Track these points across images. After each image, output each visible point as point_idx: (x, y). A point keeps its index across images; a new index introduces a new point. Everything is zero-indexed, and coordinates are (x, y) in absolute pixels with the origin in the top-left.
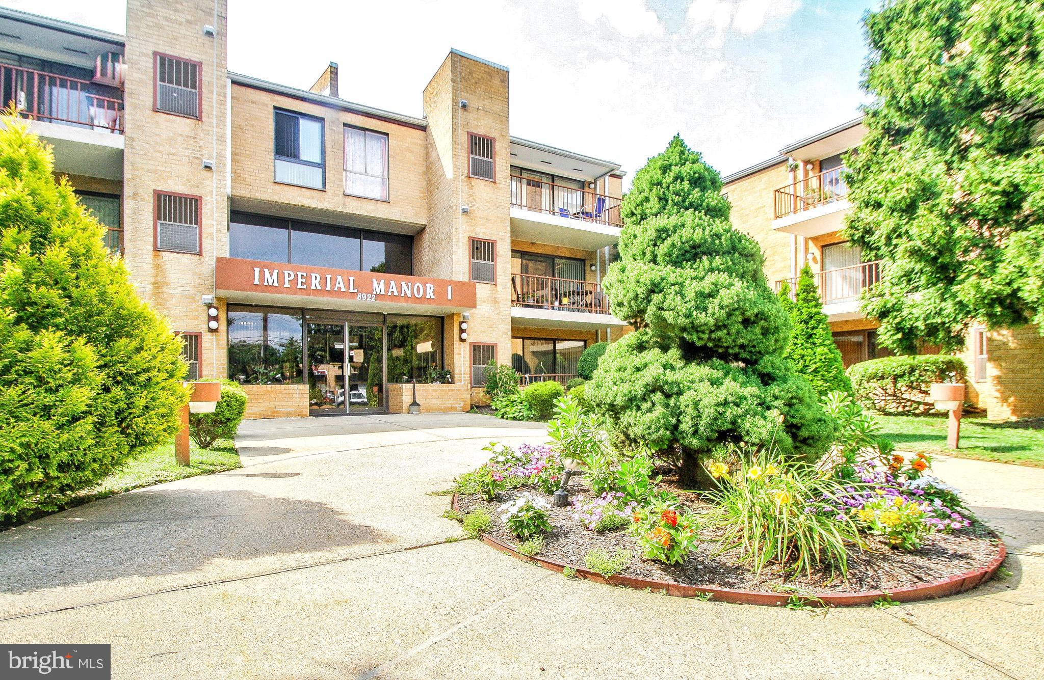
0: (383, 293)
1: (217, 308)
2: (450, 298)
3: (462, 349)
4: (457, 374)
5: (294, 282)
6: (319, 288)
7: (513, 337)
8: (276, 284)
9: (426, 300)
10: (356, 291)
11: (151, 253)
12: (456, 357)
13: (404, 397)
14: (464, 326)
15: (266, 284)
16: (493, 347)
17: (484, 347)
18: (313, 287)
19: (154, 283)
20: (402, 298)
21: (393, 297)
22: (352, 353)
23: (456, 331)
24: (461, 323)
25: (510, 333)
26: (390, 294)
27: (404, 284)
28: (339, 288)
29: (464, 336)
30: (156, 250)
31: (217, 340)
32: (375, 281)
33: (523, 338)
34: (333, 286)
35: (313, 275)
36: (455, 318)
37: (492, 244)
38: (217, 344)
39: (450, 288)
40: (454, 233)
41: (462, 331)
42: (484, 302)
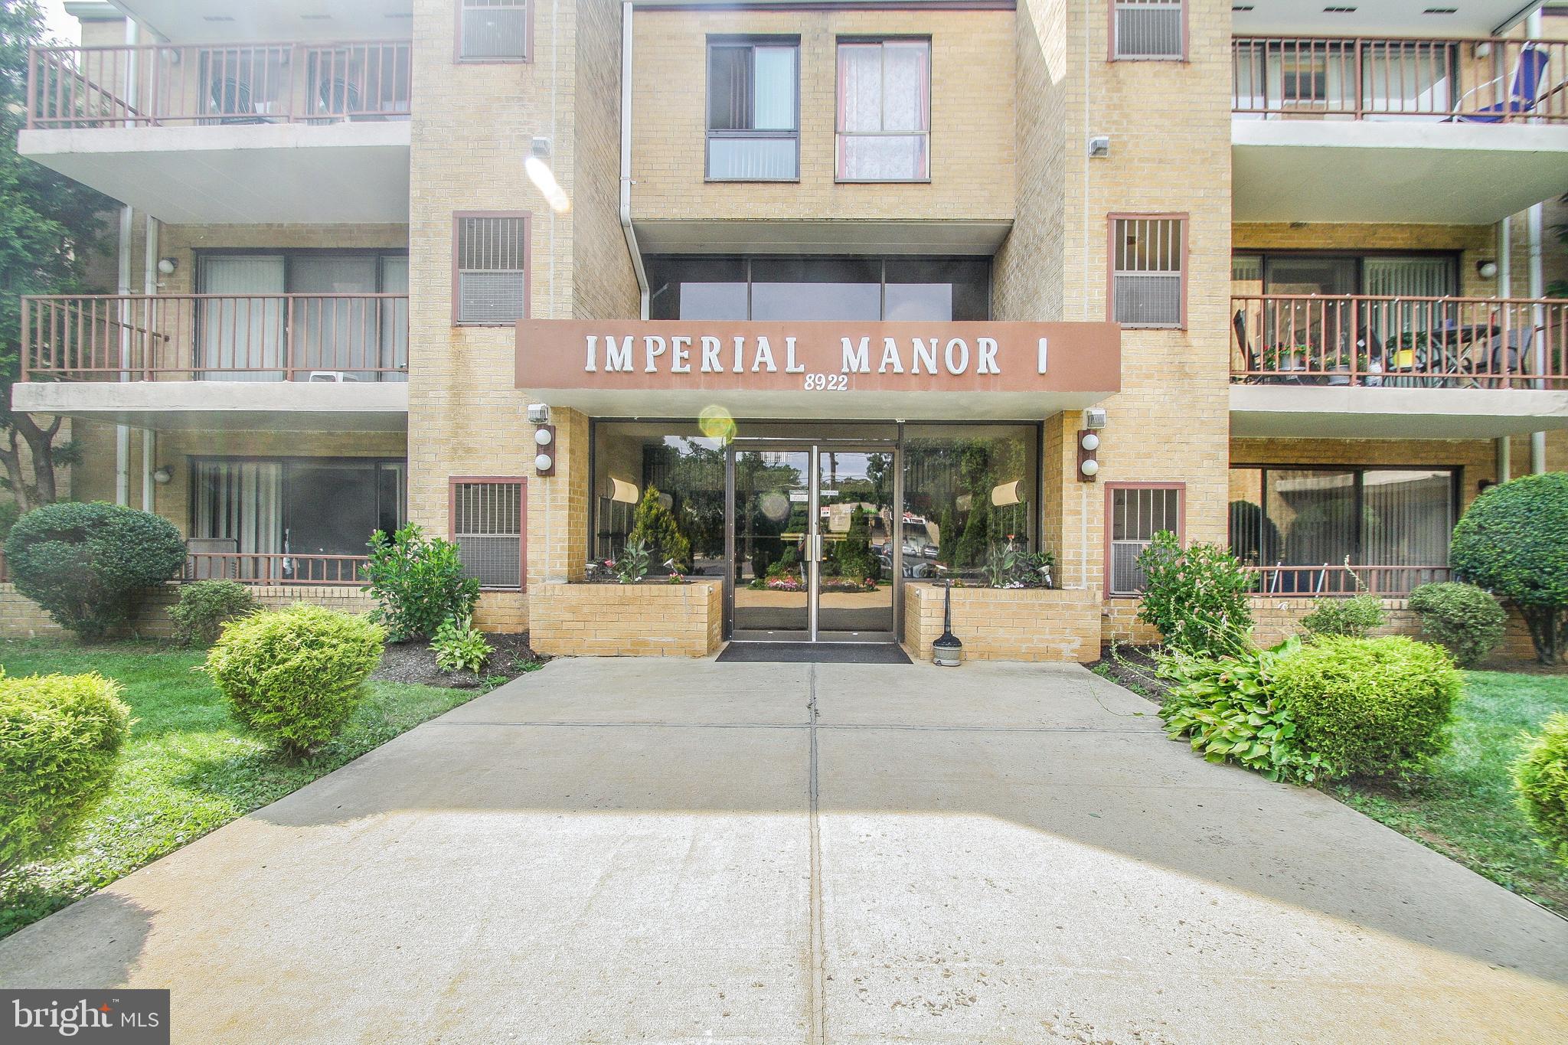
0: (865, 368)
1: (552, 430)
2: (1042, 369)
3: (1085, 500)
4: (1070, 562)
5: (663, 359)
6: (718, 368)
7: (1233, 465)
8: (628, 367)
9: (979, 378)
10: (801, 369)
11: (449, 331)
12: (1067, 520)
13: (923, 621)
14: (1090, 442)
15: (609, 368)
16: (1172, 494)
17: (1145, 493)
18: (706, 368)
19: (453, 387)
20: (914, 381)
21: (892, 378)
22: (826, 512)
23: (1069, 453)
24: (1082, 435)
25: (1224, 456)
26: (882, 369)
27: (919, 345)
28: (763, 364)
29: (1090, 467)
30: (457, 325)
31: (553, 491)
32: (846, 341)
33: (1264, 467)
34: (748, 361)
35: (706, 340)
36: (1067, 422)
37: (1177, 223)
38: (554, 500)
39: (1043, 343)
40: (1069, 210)
41: (1084, 454)
42: (1148, 377)
